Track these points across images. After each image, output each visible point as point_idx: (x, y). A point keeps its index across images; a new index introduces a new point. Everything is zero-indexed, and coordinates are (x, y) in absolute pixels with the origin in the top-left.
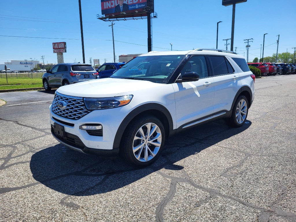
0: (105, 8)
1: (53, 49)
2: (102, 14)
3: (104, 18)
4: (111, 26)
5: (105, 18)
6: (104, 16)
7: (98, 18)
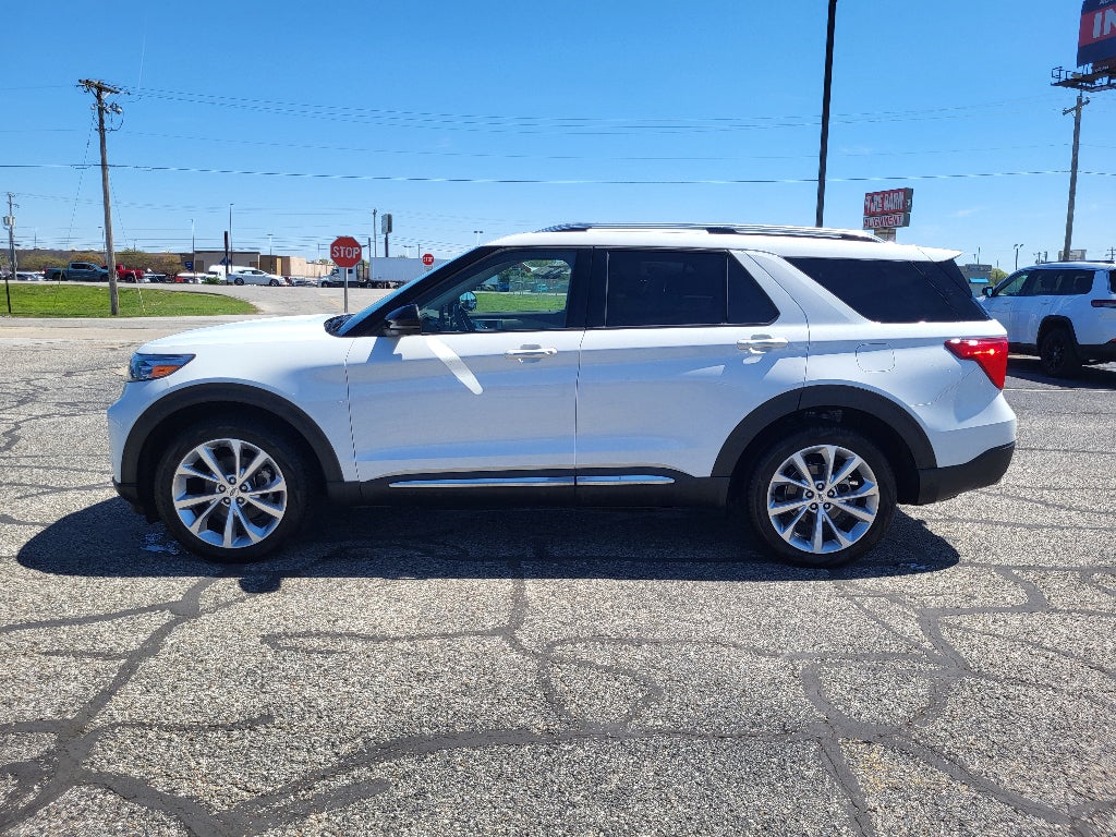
0: (1096, 34)
1: (866, 213)
2: (1081, 61)
3: (1086, 78)
4: (1074, 112)
5: (1090, 79)
6: (1088, 69)
7: (1057, 81)
